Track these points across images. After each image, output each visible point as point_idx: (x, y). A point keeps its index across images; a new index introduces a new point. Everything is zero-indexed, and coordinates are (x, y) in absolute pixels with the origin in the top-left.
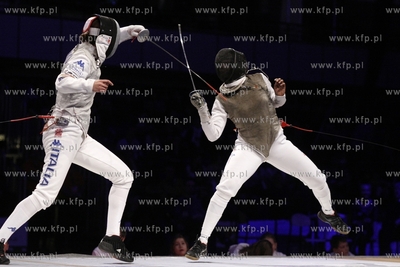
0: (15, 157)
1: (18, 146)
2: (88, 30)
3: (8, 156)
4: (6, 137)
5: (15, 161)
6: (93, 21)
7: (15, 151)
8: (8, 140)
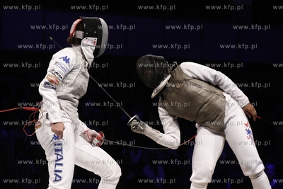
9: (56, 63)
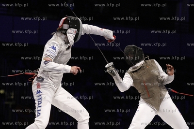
0: (11, 103)
1: (12, 97)
2: (62, 26)
3: (7, 103)
4: (5, 91)
5: (10, 106)
6: (65, 20)
7: (10, 100)
8: (6, 93)
9: (48, 50)
